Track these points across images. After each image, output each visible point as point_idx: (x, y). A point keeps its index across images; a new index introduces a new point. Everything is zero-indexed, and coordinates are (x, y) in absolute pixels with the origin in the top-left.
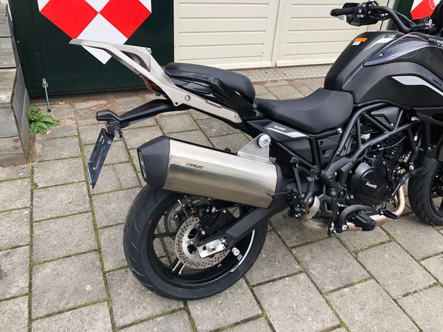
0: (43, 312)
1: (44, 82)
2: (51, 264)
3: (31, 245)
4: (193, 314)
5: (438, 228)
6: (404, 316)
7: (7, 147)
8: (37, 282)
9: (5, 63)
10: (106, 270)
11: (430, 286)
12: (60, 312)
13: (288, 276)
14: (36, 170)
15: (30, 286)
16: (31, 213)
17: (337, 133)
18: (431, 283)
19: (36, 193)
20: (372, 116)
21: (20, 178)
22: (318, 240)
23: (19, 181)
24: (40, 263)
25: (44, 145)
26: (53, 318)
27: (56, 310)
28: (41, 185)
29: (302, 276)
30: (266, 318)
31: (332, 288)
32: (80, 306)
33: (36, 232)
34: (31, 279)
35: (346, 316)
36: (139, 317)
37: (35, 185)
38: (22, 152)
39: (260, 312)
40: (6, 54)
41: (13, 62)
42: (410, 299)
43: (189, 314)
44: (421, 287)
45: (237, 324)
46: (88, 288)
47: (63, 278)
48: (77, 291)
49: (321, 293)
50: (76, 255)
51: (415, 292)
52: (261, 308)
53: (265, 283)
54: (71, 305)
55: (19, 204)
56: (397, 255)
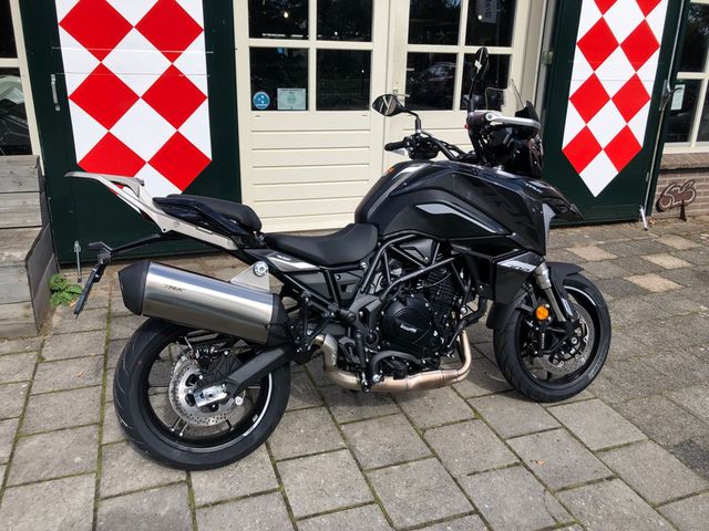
0: (20, 480)
1: (77, 245)
2: (40, 436)
3: (22, 418)
4: (195, 486)
5: (545, 405)
6: (460, 494)
7: (16, 315)
8: (20, 453)
9: (29, 221)
10: (104, 442)
11: (509, 466)
12: (39, 482)
13: (326, 452)
14: (47, 343)
15: (12, 456)
16: (30, 387)
17: (360, 268)
18: (512, 463)
19: (41, 366)
20: (402, 250)
21: (26, 352)
22: (379, 417)
23: (25, 355)
24: (28, 436)
25: (63, 317)
26: (29, 487)
27: (34, 479)
28: (48, 359)
29: (345, 453)
30: (283, 493)
31: (376, 465)
32: (64, 477)
33: (31, 405)
34: (14, 449)
35: (383, 493)
36: (128, 488)
37: (41, 359)
38: (33, 321)
39: (277, 486)
40: (31, 211)
41: (39, 221)
42: (476, 478)
43: (190, 486)
44: (495, 466)
45: (245, 497)
46: (78, 459)
47: (50, 451)
48: (63, 462)
49: (361, 470)
50: (72, 428)
51: (487, 471)
52: (280, 482)
53: (294, 458)
54: (53, 475)
55: (18, 377)
56: (478, 434)
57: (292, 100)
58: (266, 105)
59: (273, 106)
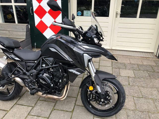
1: (35, 43)
13: (27, 106)
29: (30, 108)
30: (8, 112)
49: (28, 114)
52: (10, 110)
57: (87, 13)
58: (81, 15)
59: (82, 15)
